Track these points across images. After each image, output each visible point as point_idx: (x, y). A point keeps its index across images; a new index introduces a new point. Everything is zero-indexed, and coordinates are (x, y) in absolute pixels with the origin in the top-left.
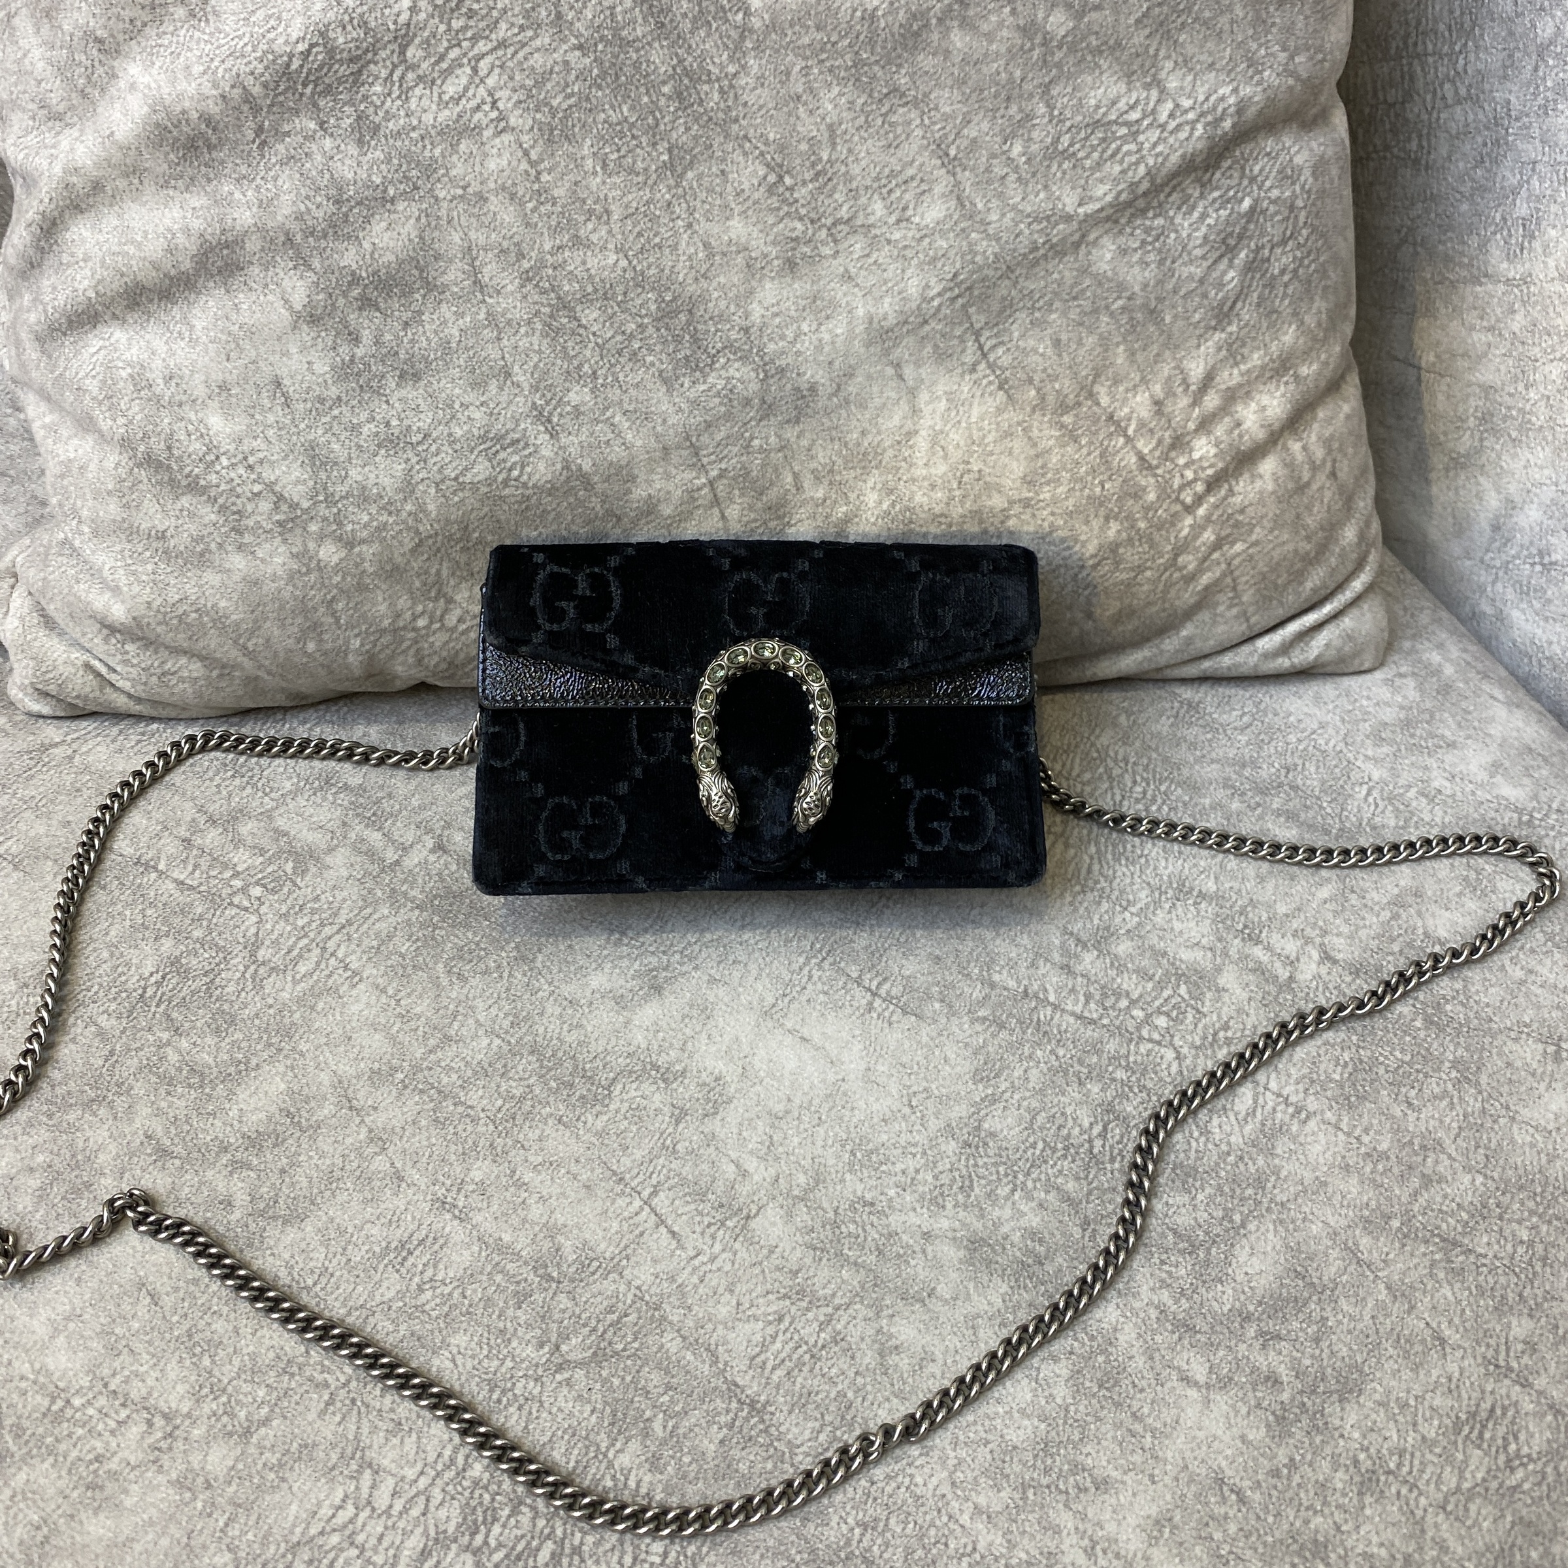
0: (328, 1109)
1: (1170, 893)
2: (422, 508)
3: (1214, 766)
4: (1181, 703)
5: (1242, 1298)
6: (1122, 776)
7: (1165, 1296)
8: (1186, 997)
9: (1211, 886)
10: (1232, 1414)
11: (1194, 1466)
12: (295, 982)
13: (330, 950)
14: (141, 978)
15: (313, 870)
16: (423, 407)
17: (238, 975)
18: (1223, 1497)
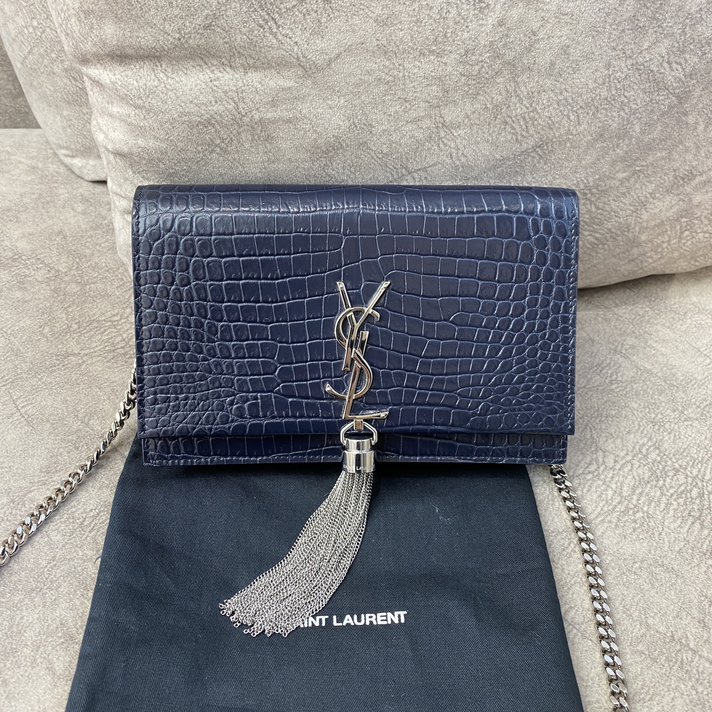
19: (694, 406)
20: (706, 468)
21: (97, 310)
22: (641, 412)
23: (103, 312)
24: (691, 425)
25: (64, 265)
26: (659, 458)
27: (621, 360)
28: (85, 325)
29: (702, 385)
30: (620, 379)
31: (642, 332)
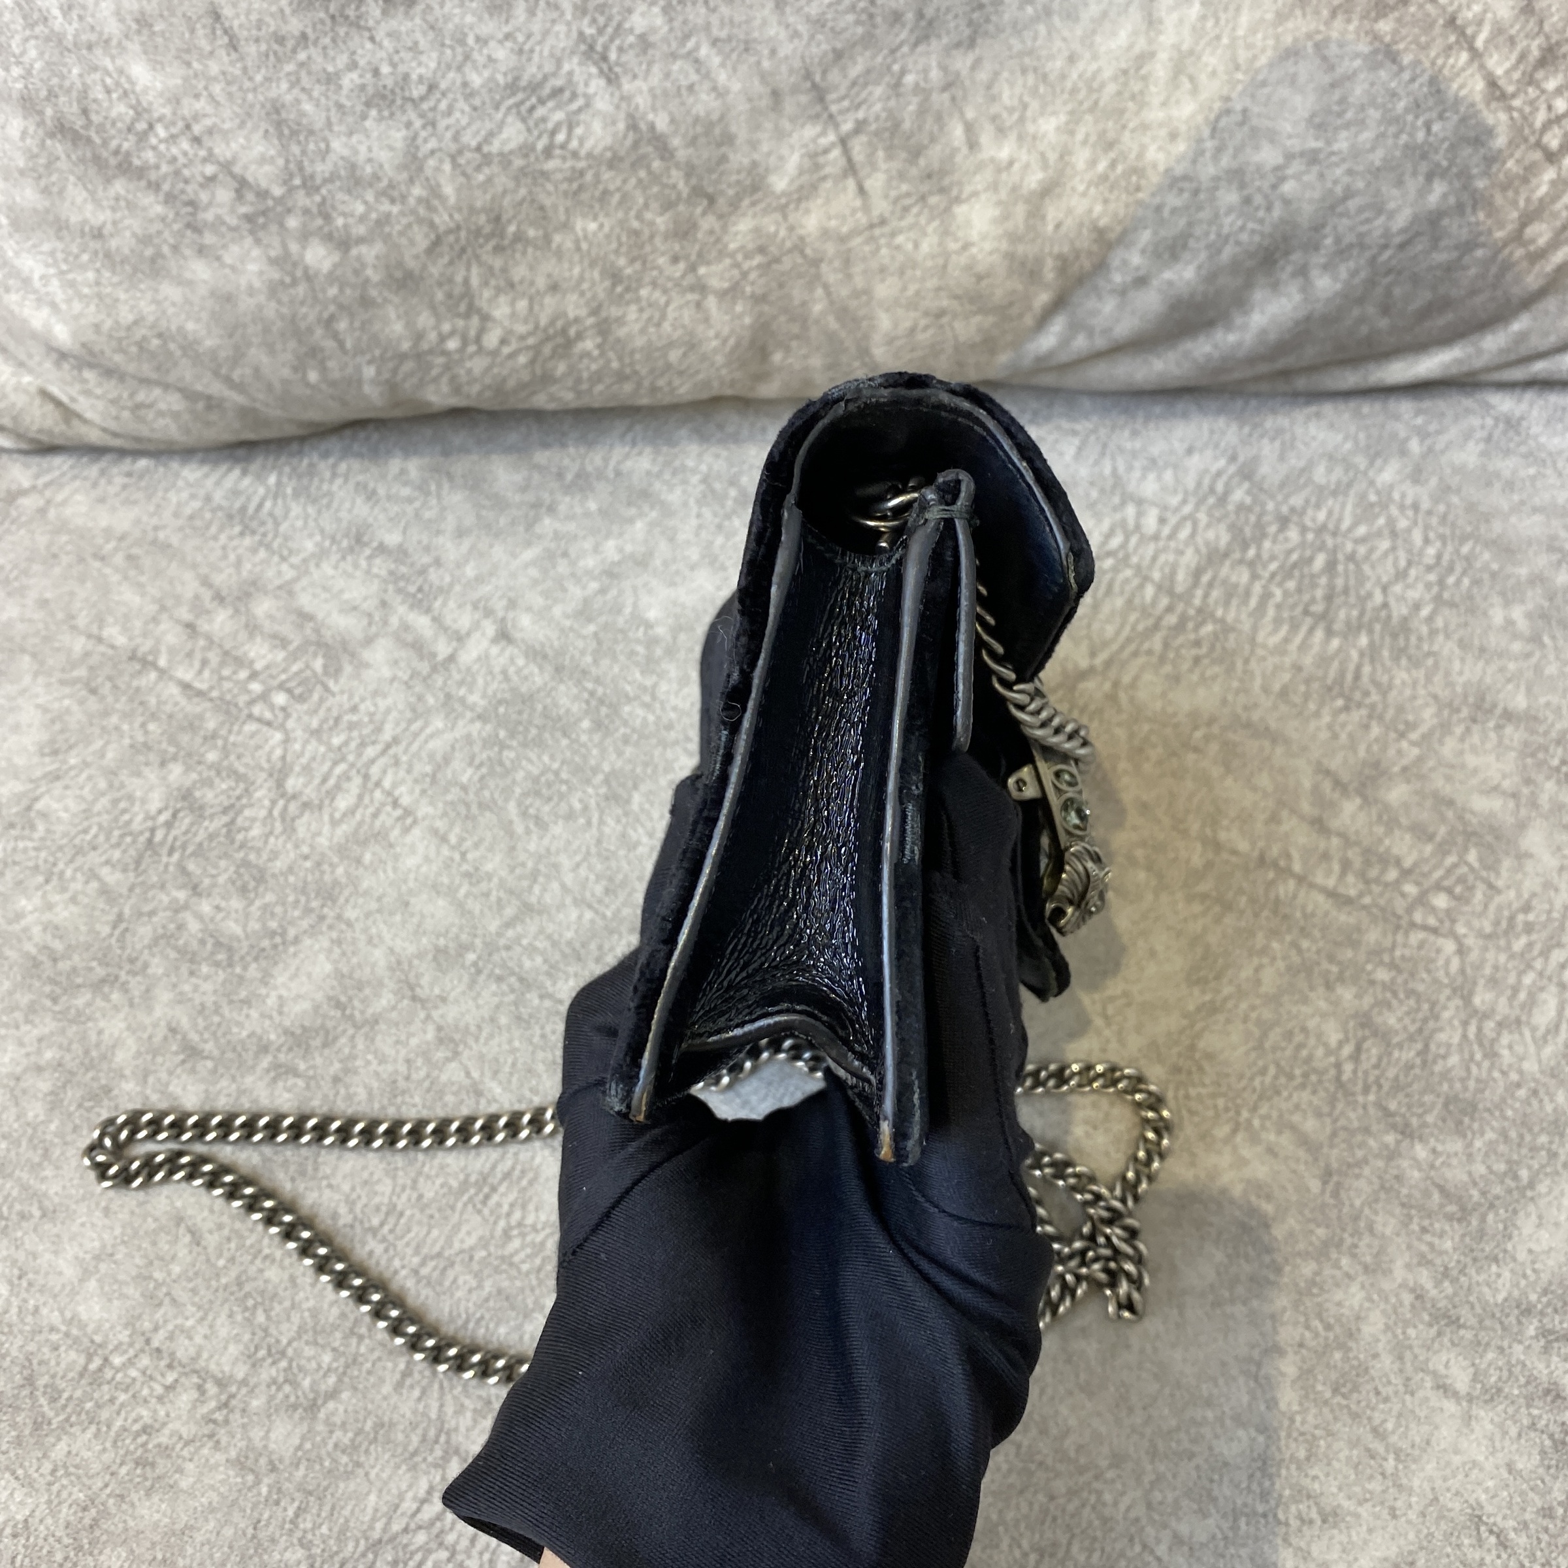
0: (385, 1000)
1: (1465, 712)
2: (435, 191)
3: (1538, 518)
4: (1497, 419)
5: (1523, 1283)
6: (1409, 530)
7: (1425, 1278)
8: (1476, 865)
9: (1520, 702)
10: (1498, 1437)
11: (1446, 1499)
12: (334, 823)
13: (374, 778)
14: (148, 817)
15: (348, 669)
16: (423, 44)
17: (263, 813)
18: (1479, 1539)
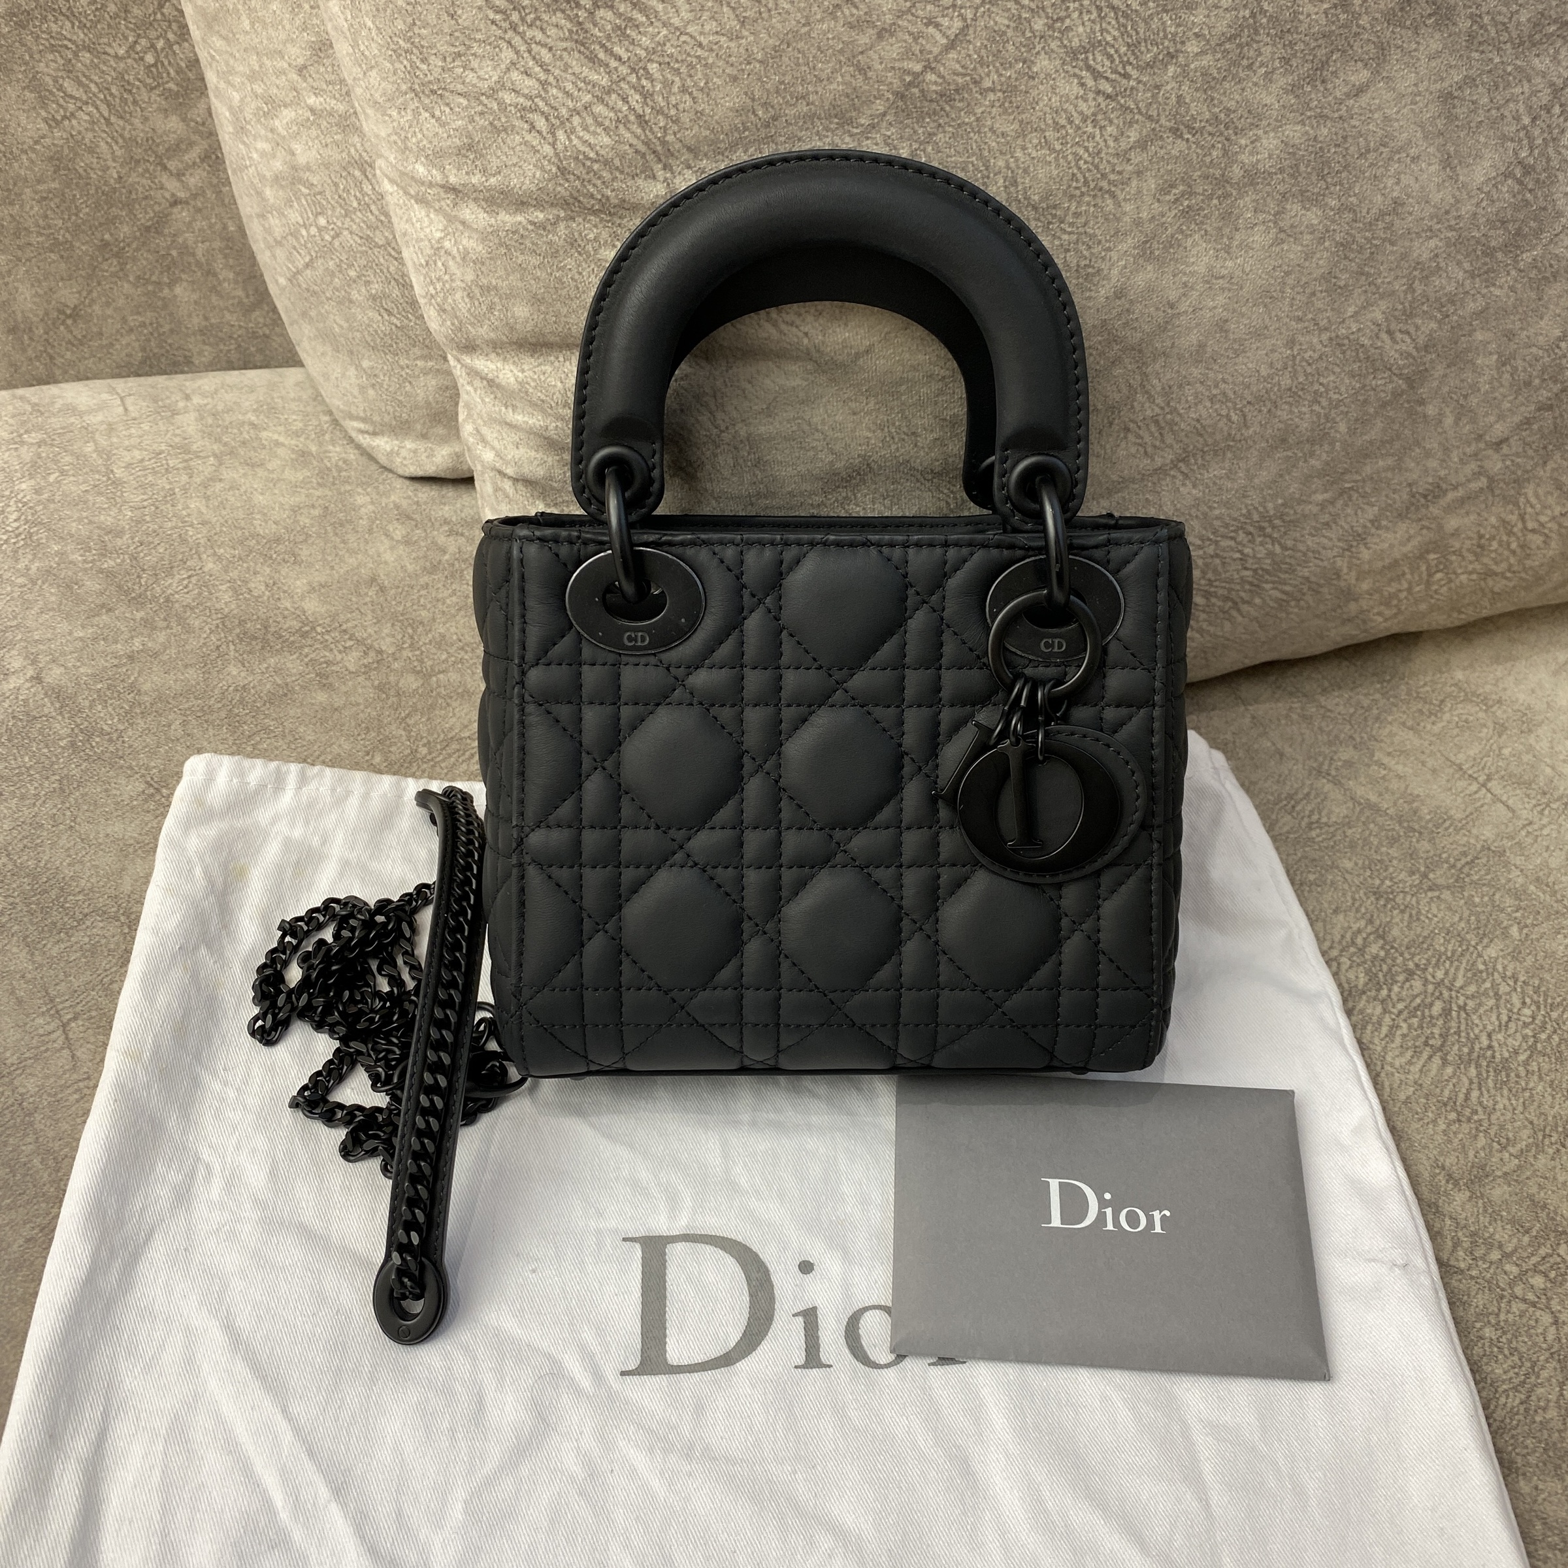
19: (1446, 866)
20: (1457, 969)
21: (454, 720)
22: (1358, 875)
23: (466, 723)
24: (1438, 898)
25: (389, 640)
26: (1382, 953)
27: (1328, 787)
28: (439, 747)
29: (1461, 828)
30: (1324, 820)
31: (1365, 736)
